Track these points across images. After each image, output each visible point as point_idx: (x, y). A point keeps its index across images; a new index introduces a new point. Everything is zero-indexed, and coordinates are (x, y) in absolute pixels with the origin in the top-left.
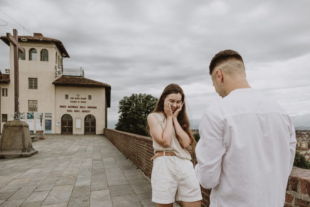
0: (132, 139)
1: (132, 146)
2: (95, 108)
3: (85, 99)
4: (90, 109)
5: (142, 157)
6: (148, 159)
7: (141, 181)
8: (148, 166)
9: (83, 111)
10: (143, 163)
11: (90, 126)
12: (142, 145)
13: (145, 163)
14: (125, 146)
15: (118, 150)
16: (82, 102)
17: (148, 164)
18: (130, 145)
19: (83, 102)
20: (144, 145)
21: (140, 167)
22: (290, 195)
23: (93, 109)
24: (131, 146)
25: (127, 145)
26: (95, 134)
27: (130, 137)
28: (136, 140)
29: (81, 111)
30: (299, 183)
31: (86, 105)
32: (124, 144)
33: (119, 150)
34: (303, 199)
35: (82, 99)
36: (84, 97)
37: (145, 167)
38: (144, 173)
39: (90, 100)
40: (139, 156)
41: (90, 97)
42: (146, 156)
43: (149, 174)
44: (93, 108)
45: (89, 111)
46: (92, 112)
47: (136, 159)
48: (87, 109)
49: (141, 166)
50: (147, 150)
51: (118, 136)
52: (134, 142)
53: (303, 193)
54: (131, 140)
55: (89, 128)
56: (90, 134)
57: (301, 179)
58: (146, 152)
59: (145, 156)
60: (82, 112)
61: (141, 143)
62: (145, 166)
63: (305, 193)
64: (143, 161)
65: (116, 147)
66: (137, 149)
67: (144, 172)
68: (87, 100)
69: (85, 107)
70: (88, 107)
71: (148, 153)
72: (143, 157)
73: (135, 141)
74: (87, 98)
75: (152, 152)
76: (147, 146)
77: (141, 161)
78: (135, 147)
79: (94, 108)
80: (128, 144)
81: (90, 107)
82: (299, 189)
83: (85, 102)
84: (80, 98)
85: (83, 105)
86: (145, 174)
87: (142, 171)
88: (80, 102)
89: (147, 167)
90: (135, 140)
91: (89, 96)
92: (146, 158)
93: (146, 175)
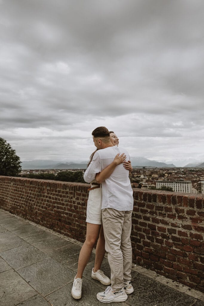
5: (6, 196)
6: (15, 197)
7: (8, 219)
8: (15, 204)
10: (7, 202)
12: (6, 184)
13: (11, 202)
17: (16, 202)
20: (9, 184)
21: (2, 207)
22: (153, 205)
30: (157, 197)
34: (159, 206)
37: (10, 206)
42: (12, 195)
43: (16, 212)
49: (4, 205)
50: (15, 188)
53: (160, 202)
57: (158, 195)
58: (13, 191)
59: (10, 194)
61: (4, 183)
62: (10, 204)
63: (161, 202)
64: (6, 200)
67: (8, 211)
71: (16, 192)
72: (8, 197)
75: (21, 190)
76: (13, 185)
82: (158, 201)
86: (10, 212)
87: (6, 210)
89: (13, 205)
92: (13, 197)
93: (12, 213)
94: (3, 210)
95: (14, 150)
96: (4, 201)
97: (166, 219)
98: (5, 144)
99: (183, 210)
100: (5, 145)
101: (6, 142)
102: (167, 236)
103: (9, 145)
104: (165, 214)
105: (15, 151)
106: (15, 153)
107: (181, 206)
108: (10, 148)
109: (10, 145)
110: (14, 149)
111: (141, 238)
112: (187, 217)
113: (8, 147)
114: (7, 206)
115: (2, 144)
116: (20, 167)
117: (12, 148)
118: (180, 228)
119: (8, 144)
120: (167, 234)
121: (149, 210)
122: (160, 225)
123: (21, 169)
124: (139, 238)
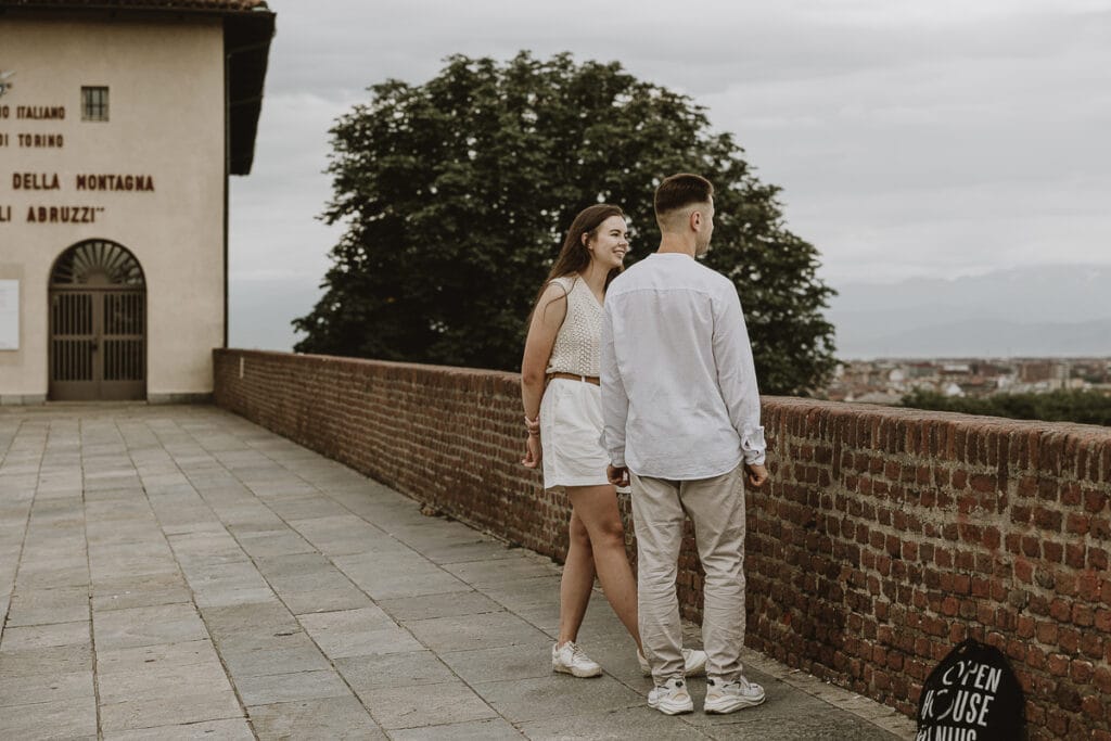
0: (480, 395)
1: (478, 436)
2: (143, 184)
3: (57, 113)
4: (97, 192)
9: (39, 215)
11: (99, 334)
13: (556, 508)
14: (431, 445)
15: (373, 483)
16: (26, 140)
18: (463, 431)
19: (38, 141)
21: (527, 535)
23: (124, 195)
24: (469, 439)
25: (443, 439)
26: (141, 394)
27: (466, 383)
28: (508, 399)
29: (20, 214)
31: (65, 164)
32: (419, 431)
33: (382, 482)
35: (28, 113)
36: (50, 103)
37: (555, 525)
38: (549, 559)
39: (95, 126)
40: (522, 481)
41: (95, 102)
44: (124, 184)
45: (87, 215)
46: (118, 220)
47: (505, 500)
48: (68, 196)
49: (536, 526)
51: (369, 389)
52: (492, 408)
54: (473, 400)
55: (93, 347)
56: (100, 396)
60: (31, 217)
65: (352, 467)
66: (505, 444)
67: (548, 555)
68: (73, 125)
69: (55, 184)
70: (81, 182)
73: (498, 404)
74: (74, 103)
77: (534, 505)
78: (495, 440)
79: (129, 187)
80: (454, 429)
81: (102, 182)
83: (56, 141)
84: (13, 112)
85: (39, 161)
87: (540, 552)
88: (14, 140)
90: (498, 397)
91: (84, 89)
94: (533, 553)
95: (773, 190)
96: (535, 503)
97: (919, 511)
98: (702, 135)
99: (947, 472)
100: (701, 147)
101: (702, 118)
102: (919, 571)
103: (730, 146)
104: (917, 495)
105: (778, 197)
106: (778, 214)
107: (943, 458)
108: (739, 169)
109: (736, 141)
110: (765, 183)
111: (872, 594)
112: (953, 495)
113: (726, 165)
114: (545, 529)
115: (676, 145)
116: (822, 328)
117: (754, 174)
118: (939, 537)
119: (725, 138)
120: (919, 565)
121: (890, 483)
122: (908, 536)
123: (829, 347)
124: (868, 594)
